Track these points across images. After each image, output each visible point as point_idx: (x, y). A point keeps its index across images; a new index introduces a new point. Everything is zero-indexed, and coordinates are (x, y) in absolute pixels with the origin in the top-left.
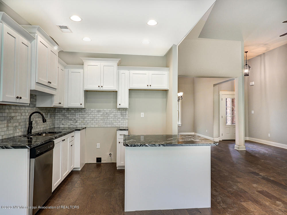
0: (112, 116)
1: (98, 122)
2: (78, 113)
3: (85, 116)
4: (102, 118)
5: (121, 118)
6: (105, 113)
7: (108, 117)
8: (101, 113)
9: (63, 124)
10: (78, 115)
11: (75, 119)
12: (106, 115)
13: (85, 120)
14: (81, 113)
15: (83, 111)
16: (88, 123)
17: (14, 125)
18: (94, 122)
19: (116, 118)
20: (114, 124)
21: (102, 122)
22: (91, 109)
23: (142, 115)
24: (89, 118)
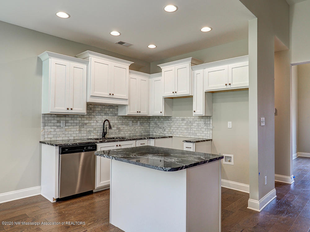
0: (195, 125)
1: (182, 131)
2: (166, 122)
3: (172, 124)
4: (186, 127)
5: (205, 127)
6: (189, 122)
7: (192, 127)
8: (185, 122)
9: (155, 132)
10: (166, 124)
11: (164, 127)
12: (190, 124)
13: (172, 128)
14: (168, 122)
15: (170, 120)
16: (174, 132)
17: (88, 129)
18: (178, 131)
19: (200, 127)
20: (198, 134)
21: (186, 131)
22: (177, 118)
23: (230, 124)
24: (175, 126)
